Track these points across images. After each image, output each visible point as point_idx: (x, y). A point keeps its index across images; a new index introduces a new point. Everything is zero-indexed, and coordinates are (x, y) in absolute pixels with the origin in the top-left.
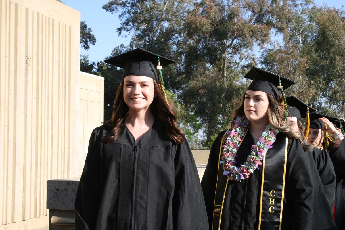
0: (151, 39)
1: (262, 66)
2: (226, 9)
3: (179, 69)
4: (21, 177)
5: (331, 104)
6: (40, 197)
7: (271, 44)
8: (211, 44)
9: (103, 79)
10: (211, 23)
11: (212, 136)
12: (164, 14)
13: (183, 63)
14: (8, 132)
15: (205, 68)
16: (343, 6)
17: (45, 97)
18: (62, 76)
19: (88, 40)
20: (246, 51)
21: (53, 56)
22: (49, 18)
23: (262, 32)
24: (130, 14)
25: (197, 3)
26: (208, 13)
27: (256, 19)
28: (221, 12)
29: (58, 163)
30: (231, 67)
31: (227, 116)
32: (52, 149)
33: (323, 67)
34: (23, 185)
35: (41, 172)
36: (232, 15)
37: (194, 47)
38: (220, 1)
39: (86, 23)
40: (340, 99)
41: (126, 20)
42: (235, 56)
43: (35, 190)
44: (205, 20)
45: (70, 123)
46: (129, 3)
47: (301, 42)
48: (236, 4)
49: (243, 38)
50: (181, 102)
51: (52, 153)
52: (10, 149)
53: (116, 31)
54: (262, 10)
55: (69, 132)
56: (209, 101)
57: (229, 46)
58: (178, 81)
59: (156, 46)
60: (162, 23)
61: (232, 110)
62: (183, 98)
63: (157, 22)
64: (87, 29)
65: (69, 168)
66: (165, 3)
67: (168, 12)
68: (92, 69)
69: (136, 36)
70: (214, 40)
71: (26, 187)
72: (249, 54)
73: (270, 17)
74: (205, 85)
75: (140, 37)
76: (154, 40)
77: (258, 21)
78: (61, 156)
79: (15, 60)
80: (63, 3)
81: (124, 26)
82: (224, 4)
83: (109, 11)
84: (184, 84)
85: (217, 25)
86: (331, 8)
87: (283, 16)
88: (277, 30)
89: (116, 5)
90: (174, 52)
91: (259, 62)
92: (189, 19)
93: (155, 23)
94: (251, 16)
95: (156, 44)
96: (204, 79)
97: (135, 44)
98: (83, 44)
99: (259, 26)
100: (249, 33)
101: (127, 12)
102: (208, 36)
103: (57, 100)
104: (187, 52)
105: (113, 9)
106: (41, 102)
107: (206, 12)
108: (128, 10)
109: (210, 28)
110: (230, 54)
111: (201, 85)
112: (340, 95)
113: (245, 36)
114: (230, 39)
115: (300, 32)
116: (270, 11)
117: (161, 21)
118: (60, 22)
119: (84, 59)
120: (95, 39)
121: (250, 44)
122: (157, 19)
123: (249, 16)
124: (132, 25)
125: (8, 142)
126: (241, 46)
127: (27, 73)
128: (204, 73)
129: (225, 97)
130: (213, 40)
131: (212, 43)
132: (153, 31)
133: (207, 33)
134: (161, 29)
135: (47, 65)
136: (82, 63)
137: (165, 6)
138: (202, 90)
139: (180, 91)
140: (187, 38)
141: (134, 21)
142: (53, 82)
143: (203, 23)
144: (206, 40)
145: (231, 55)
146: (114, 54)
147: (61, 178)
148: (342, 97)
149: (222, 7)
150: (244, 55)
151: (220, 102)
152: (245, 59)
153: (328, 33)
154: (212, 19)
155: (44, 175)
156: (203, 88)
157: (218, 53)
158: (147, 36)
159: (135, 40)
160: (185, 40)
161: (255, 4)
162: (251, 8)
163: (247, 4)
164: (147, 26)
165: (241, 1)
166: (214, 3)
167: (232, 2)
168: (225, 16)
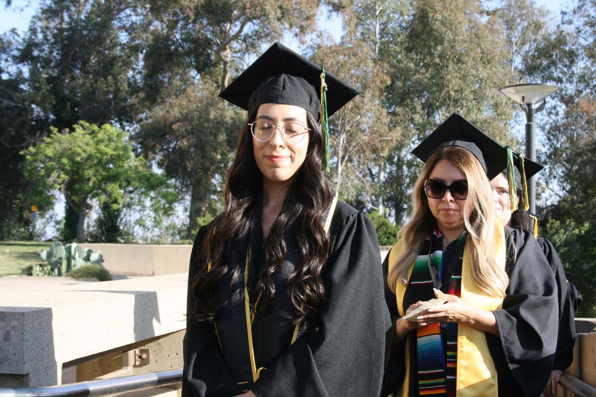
0: (76, 16)
3: (132, 80)
7: (318, 37)
8: (199, 32)
11: (200, 217)
13: (140, 70)
15: (186, 81)
23: (300, 12)
33: (419, 82)
37: (163, 35)
42: (246, 57)
47: (378, 31)
49: (262, 22)
50: (137, 147)
56: (195, 147)
57: (236, 37)
58: (132, 105)
59: (85, 33)
62: (140, 140)
69: (40, 11)
70: (205, 22)
74: (186, 114)
75: (50, 13)
76: (81, 20)
84: (143, 113)
88: (330, 8)
90: (122, 45)
95: (85, 28)
96: (185, 103)
97: (41, 27)
100: (276, 14)
102: (191, 14)
104: (149, 46)
110: (234, 52)
111: (178, 115)
113: (268, 18)
114: (238, 23)
115: (377, 13)
121: (276, 35)
126: (260, 38)
128: (185, 90)
130: (201, 22)
131: (200, 29)
133: (191, 9)
138: (179, 124)
139: (135, 126)
140: (150, 17)
144: (189, 24)
145: (239, 55)
151: (216, 151)
153: (431, 15)
156: (181, 121)
157: (212, 50)
158: (65, 10)
159: (40, 19)
160: (145, 22)
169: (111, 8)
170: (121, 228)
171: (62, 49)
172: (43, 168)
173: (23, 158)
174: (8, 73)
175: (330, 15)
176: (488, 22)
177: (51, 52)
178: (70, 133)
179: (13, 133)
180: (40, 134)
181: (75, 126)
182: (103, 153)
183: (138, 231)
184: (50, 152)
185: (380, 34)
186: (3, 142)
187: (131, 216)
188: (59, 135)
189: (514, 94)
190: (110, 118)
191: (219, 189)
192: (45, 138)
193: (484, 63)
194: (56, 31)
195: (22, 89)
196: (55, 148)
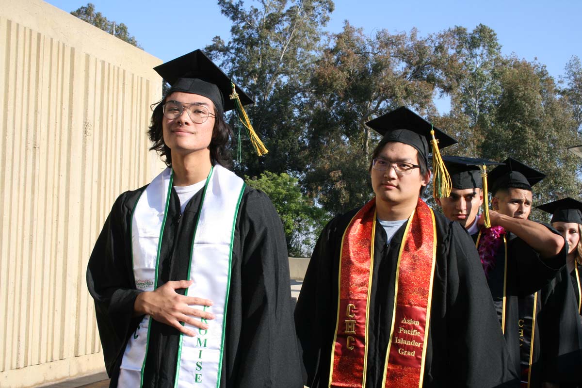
0: (262, 99)
2: (370, 58)
3: (301, 142)
4: (75, 294)
8: (348, 108)
10: (347, 78)
12: (281, 63)
13: (306, 135)
14: (57, 231)
15: (339, 141)
16: (536, 59)
17: (110, 180)
18: (136, 151)
21: (123, 122)
22: (119, 68)
23: (420, 93)
24: (235, 64)
25: (329, 49)
26: (342, 63)
27: (412, 74)
28: (363, 63)
34: (77, 305)
36: (379, 67)
37: (323, 111)
38: (361, 47)
41: (228, 72)
44: (338, 72)
46: (232, 48)
47: (477, 106)
48: (384, 51)
49: (393, 100)
50: (304, 189)
52: (59, 254)
54: (421, 60)
56: (345, 189)
57: (375, 111)
58: (300, 160)
59: (270, 109)
60: (279, 76)
62: (306, 184)
63: (270, 75)
66: (283, 49)
67: (288, 62)
70: (352, 101)
71: (81, 308)
73: (433, 71)
74: (339, 165)
76: (267, 101)
77: (416, 76)
79: (68, 127)
80: (138, 47)
82: (368, 52)
85: (357, 80)
86: (520, 61)
88: (442, 90)
89: (216, 52)
90: (295, 118)
92: (317, 72)
93: (268, 76)
94: (405, 68)
95: (268, 107)
99: (418, 83)
100: (402, 94)
101: (229, 61)
102: (342, 96)
104: (313, 119)
106: (105, 188)
107: (341, 61)
108: (232, 58)
109: (346, 84)
113: (397, 97)
114: (376, 101)
115: (477, 93)
116: (433, 62)
117: (276, 75)
118: (133, 75)
122: (271, 72)
123: (403, 69)
125: (56, 245)
127: (86, 146)
130: (350, 102)
131: (349, 106)
132: (265, 88)
133: (341, 92)
134: (276, 85)
135: (114, 135)
137: (283, 53)
138: (334, 172)
139: (303, 174)
140: (315, 98)
141: (238, 73)
142: (121, 159)
143: (335, 76)
149: (364, 56)
151: (360, 192)
153: (515, 93)
154: (349, 72)
156: (335, 170)
157: (357, 120)
158: (256, 95)
160: (311, 102)
161: (412, 52)
162: (406, 57)
163: (399, 52)
164: (257, 82)
165: (392, 47)
166: (352, 49)
167: (378, 48)
168: (368, 68)
169: (287, 93)
170: (293, 246)
175: (443, 95)
176: (561, 100)
178: (257, 179)
181: (262, 174)
182: (280, 193)
183: (304, 248)
185: (479, 108)
187: (299, 238)
188: (250, 181)
189: (578, 152)
190: (286, 169)
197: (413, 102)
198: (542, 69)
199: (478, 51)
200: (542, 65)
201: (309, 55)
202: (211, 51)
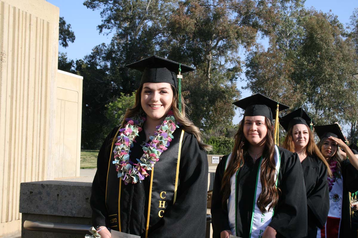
0: (133, 38)
1: (247, 69)
2: (211, 9)
5: (317, 109)
6: (13, 200)
7: (256, 48)
8: (196, 45)
9: (82, 78)
12: (147, 12)
16: (331, 11)
17: (20, 95)
18: (39, 74)
19: (67, 37)
20: (231, 54)
21: (29, 53)
22: (26, 13)
23: (248, 35)
24: (112, 11)
25: (182, 1)
26: (192, 13)
27: (242, 21)
28: (206, 12)
29: (32, 164)
30: (216, 69)
31: (211, 120)
32: (26, 150)
33: (309, 71)
35: (14, 174)
37: (177, 47)
38: (205, 1)
39: (64, 19)
40: (326, 105)
41: (107, 17)
42: (220, 58)
43: (7, 193)
44: (189, 19)
45: (46, 123)
46: (111, 0)
48: (222, 4)
49: (228, 40)
51: (26, 155)
53: (97, 28)
54: (248, 10)
55: (45, 133)
56: (192, 103)
57: (214, 47)
59: (138, 46)
60: (145, 21)
61: (216, 113)
63: (139, 20)
64: (66, 25)
65: (44, 170)
66: (148, 1)
67: (152, 11)
68: (71, 68)
69: (117, 34)
70: (199, 40)
72: (234, 56)
73: (257, 19)
74: (188, 87)
75: (121, 36)
76: (136, 39)
77: (245, 22)
78: (36, 158)
81: (106, 23)
82: (210, 4)
83: (90, 8)
85: (202, 26)
86: (318, 12)
87: (270, 19)
88: (263, 33)
89: (98, 2)
90: (157, 52)
91: (244, 65)
92: (173, 19)
93: (137, 21)
94: (237, 17)
95: (139, 43)
96: (188, 81)
97: (117, 43)
98: (61, 41)
99: (246, 28)
100: (235, 36)
101: (109, 9)
102: (191, 36)
103: (33, 99)
104: (170, 52)
105: (95, 6)
106: (16, 101)
108: (110, 7)
109: (194, 29)
110: (214, 55)
111: (184, 87)
112: (326, 101)
113: (231, 38)
114: (215, 40)
115: (288, 35)
116: (256, 12)
117: (143, 20)
118: (37, 18)
119: (62, 57)
120: (75, 36)
121: (235, 47)
122: (139, 18)
123: (235, 17)
124: (114, 23)
126: (226, 48)
127: (2, 70)
128: (188, 74)
129: (209, 100)
130: (197, 41)
131: (196, 43)
132: (135, 30)
133: (191, 34)
134: (144, 28)
135: (23, 62)
136: (60, 60)
137: (149, 4)
138: (185, 92)
140: (171, 37)
141: (116, 19)
142: (28, 80)
143: (187, 23)
144: (190, 41)
145: (216, 57)
146: (94, 53)
147: (35, 180)
148: (328, 102)
149: (207, 7)
150: (229, 57)
151: (203, 106)
152: (230, 61)
153: (315, 36)
154: (196, 19)
155: (17, 177)
156: (186, 91)
157: (202, 54)
158: (129, 35)
159: (116, 39)
160: (169, 40)
161: (242, 5)
162: (237, 9)
163: (233, 5)
164: (129, 25)
165: (228, 2)
166: (199, 2)
167: (217, 2)
168: (210, 17)
169: (151, 33)
171: (127, 54)
172: (116, 114)
173: (107, 108)
174: (100, 65)
175: (264, 37)
176: (347, 40)
177: (121, 56)
178: (130, 96)
179: (102, 96)
180: (115, 97)
184: (120, 105)
185: (289, 46)
186: (97, 101)
188: (124, 96)
191: (204, 125)
192: (118, 99)
193: (345, 61)
194: (124, 45)
195: (107, 73)
196: (122, 104)
197: (242, 42)
198: (335, 18)
199: (288, 5)
200: (335, 16)
201: (167, 6)
202: (94, 1)
